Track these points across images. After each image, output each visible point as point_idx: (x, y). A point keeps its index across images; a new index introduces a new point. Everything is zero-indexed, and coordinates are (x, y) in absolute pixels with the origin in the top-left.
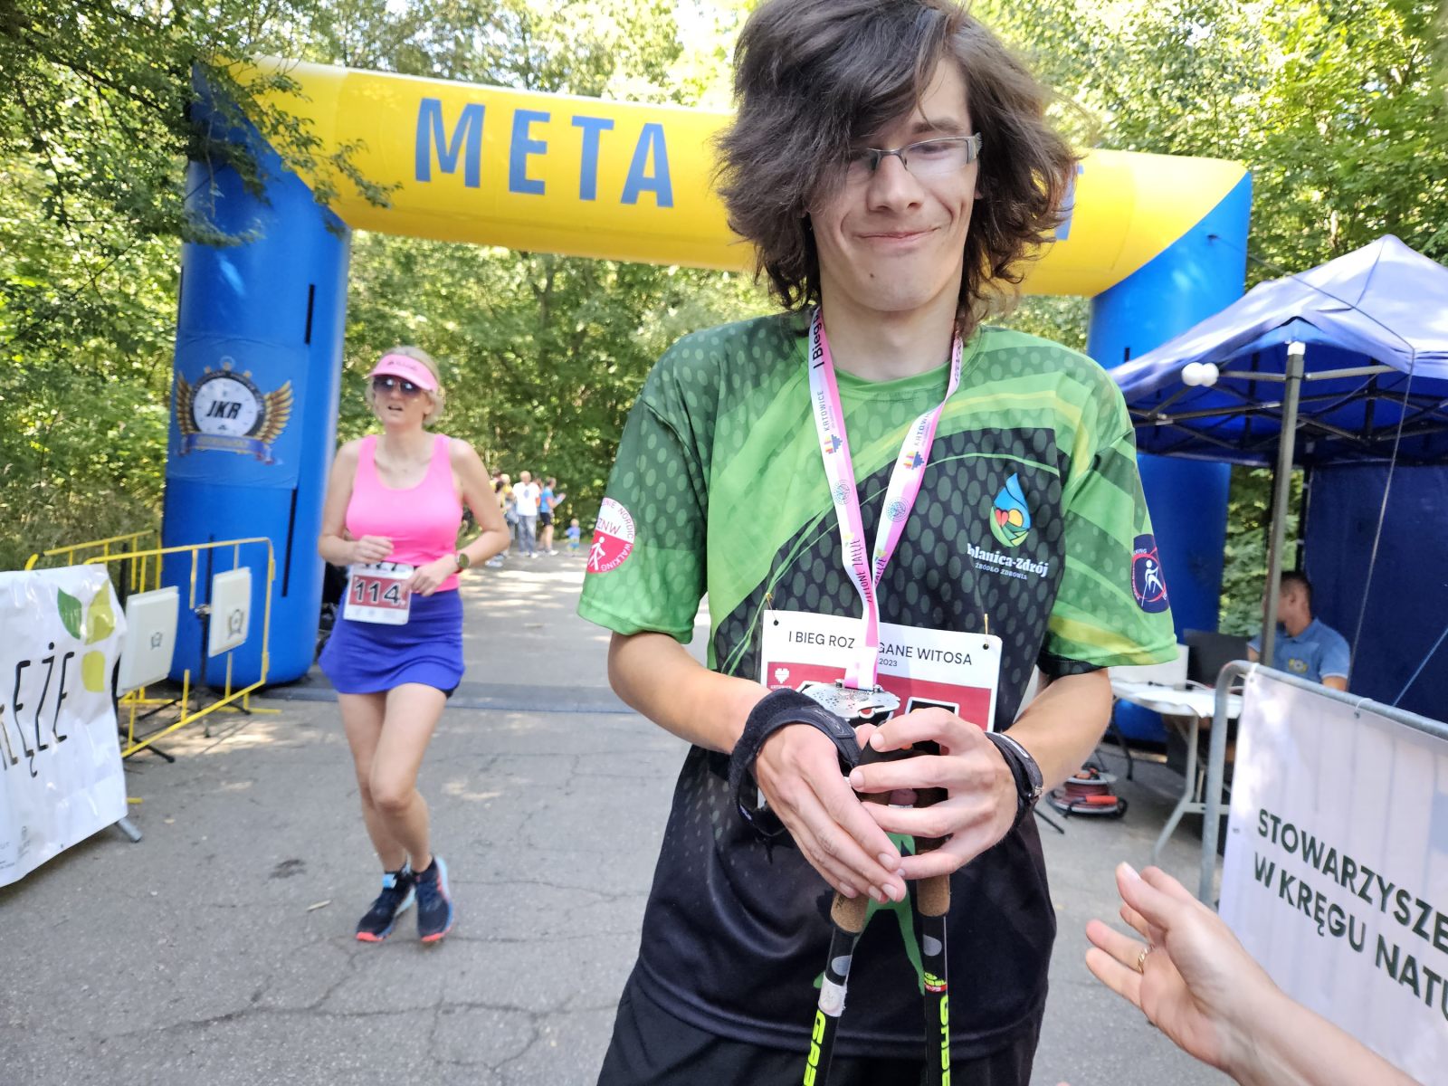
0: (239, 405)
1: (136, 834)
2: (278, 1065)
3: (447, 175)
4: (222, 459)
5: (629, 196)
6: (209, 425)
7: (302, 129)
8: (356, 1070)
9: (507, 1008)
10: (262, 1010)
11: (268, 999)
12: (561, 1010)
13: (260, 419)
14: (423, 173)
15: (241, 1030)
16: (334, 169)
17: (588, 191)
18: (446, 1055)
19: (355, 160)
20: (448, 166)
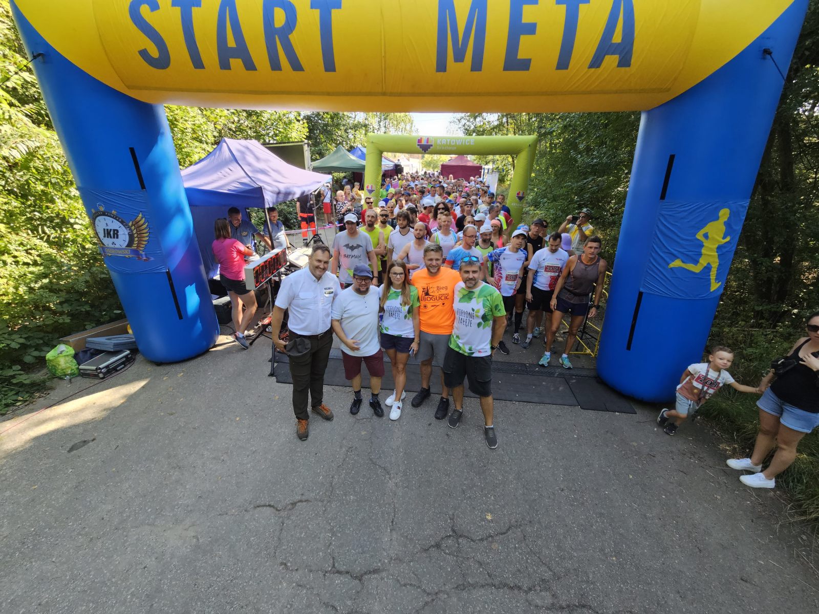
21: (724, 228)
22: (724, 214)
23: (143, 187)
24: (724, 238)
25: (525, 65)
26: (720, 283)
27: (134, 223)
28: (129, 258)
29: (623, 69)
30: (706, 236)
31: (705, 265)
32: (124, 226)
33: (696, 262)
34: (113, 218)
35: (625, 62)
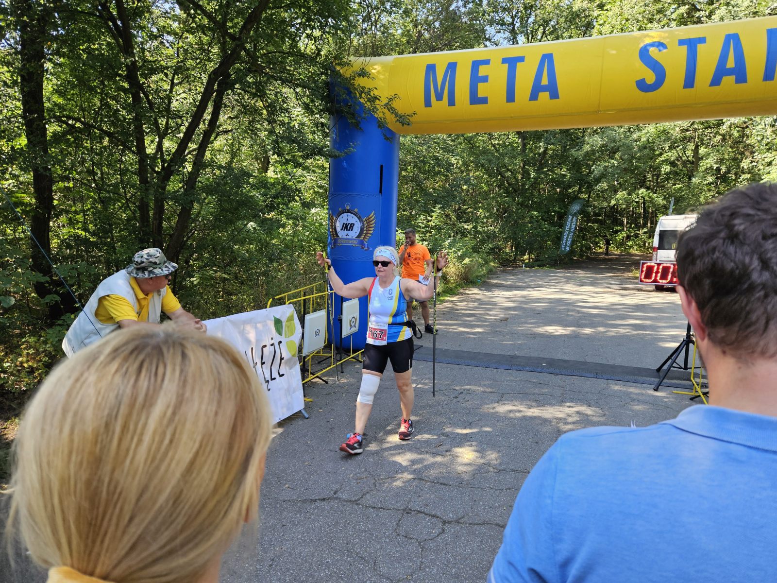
0: (354, 224)
1: (307, 416)
2: (337, 523)
3: (439, 102)
4: (348, 249)
5: (534, 97)
6: (342, 234)
7: (372, 94)
8: (365, 531)
9: (433, 516)
10: (336, 498)
11: (340, 495)
12: (458, 522)
13: (362, 230)
14: (428, 104)
15: (326, 506)
16: (386, 111)
17: (511, 97)
18: (402, 533)
19: (395, 105)
20: (439, 98)
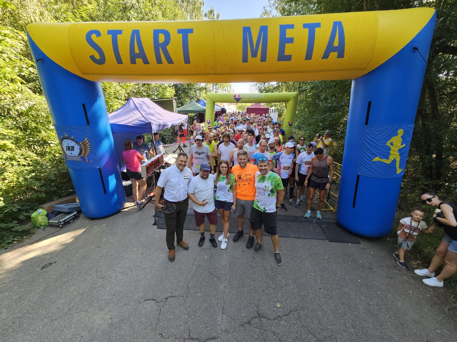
21: (401, 140)
22: (401, 132)
23: (88, 123)
24: (402, 145)
25: (289, 58)
26: (402, 169)
27: (83, 143)
28: (79, 161)
29: (340, 59)
30: (392, 144)
31: (393, 159)
32: (77, 144)
33: (387, 158)
34: (72, 140)
35: (341, 55)
